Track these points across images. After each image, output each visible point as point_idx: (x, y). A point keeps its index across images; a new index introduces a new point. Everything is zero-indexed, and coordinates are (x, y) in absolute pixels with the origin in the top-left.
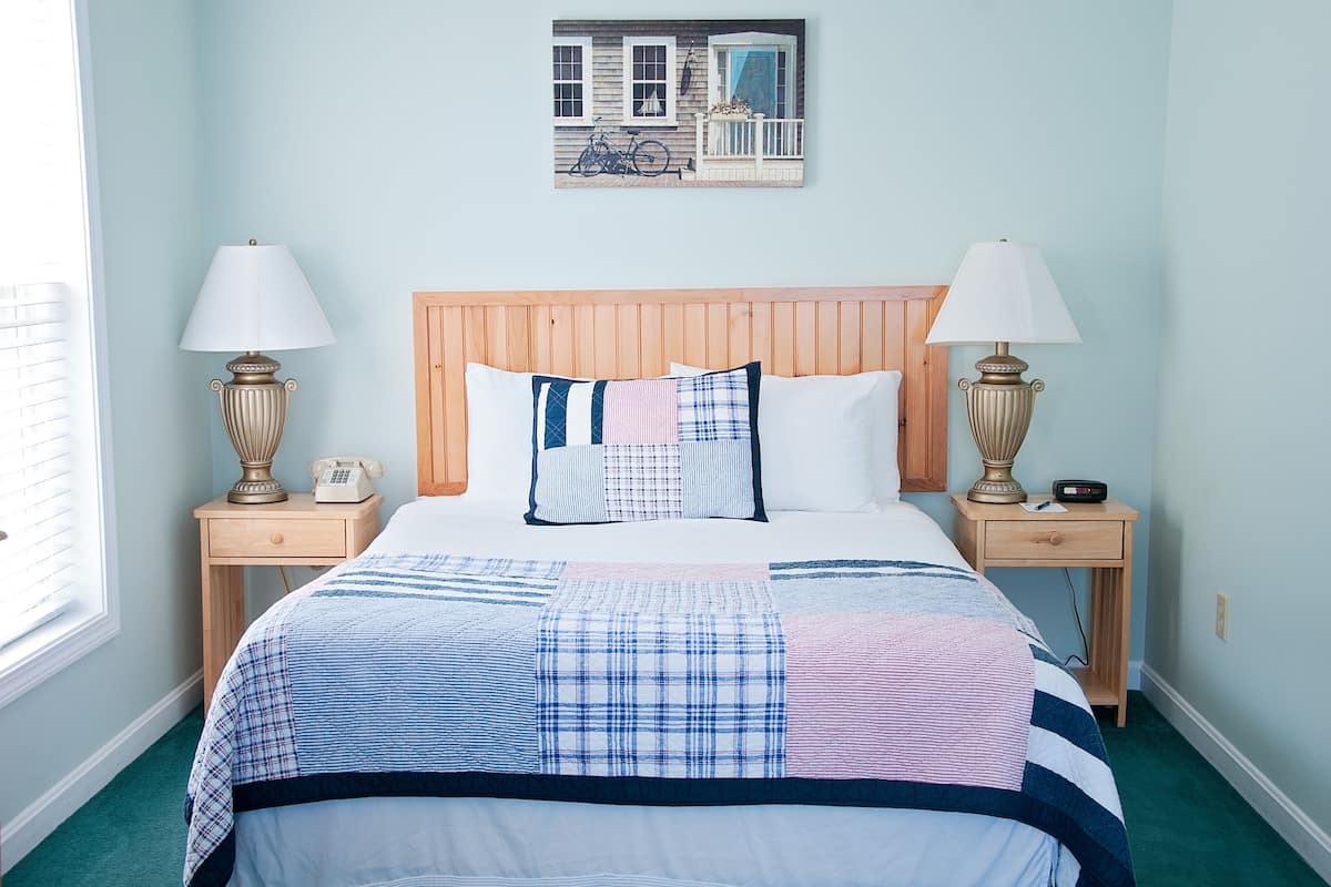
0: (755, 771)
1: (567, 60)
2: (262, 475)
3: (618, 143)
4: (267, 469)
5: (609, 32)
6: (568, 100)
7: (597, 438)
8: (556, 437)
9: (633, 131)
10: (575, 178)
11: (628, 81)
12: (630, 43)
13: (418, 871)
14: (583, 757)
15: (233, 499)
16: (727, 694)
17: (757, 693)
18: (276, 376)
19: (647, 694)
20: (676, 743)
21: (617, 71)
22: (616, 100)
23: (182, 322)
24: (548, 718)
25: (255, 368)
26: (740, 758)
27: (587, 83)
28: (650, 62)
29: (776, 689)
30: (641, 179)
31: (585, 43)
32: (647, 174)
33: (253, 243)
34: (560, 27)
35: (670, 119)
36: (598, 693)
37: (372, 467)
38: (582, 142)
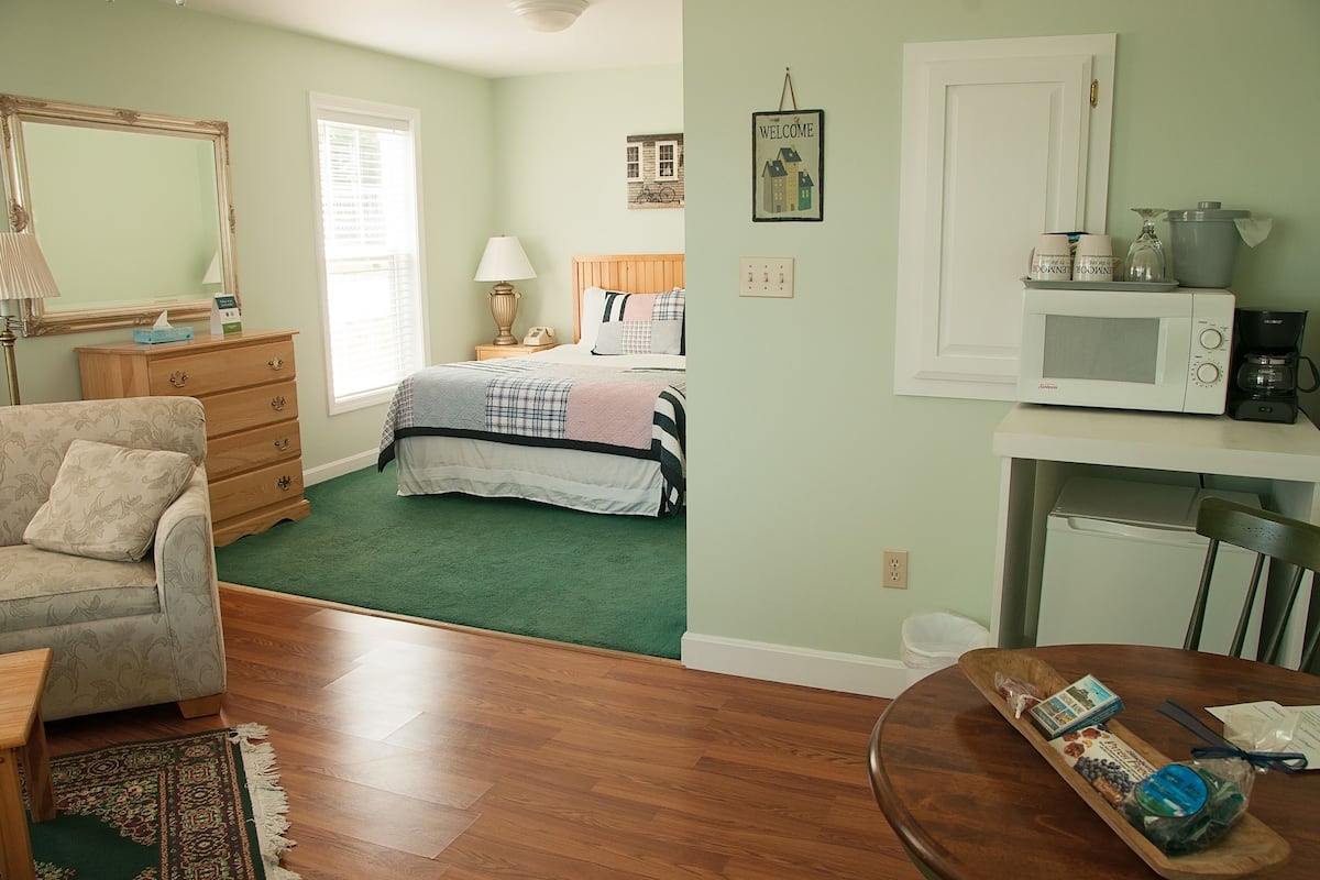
0: (555, 435)
1: (633, 153)
2: (506, 333)
3: (653, 189)
4: (509, 331)
5: (649, 140)
6: (633, 169)
7: (621, 319)
8: (606, 319)
9: (661, 183)
10: (635, 205)
11: (658, 161)
12: (658, 144)
13: (454, 464)
14: (499, 426)
15: (495, 343)
16: (547, 406)
17: (557, 406)
18: (513, 292)
19: (521, 404)
20: (529, 423)
21: (653, 157)
22: (653, 169)
23: (475, 269)
24: (489, 411)
25: (506, 288)
26: (550, 430)
27: (641, 162)
28: (666, 152)
29: (564, 404)
30: (663, 204)
31: (640, 145)
32: (666, 202)
33: (503, 236)
34: (630, 139)
35: (675, 178)
36: (505, 403)
37: (551, 333)
38: (639, 189)
